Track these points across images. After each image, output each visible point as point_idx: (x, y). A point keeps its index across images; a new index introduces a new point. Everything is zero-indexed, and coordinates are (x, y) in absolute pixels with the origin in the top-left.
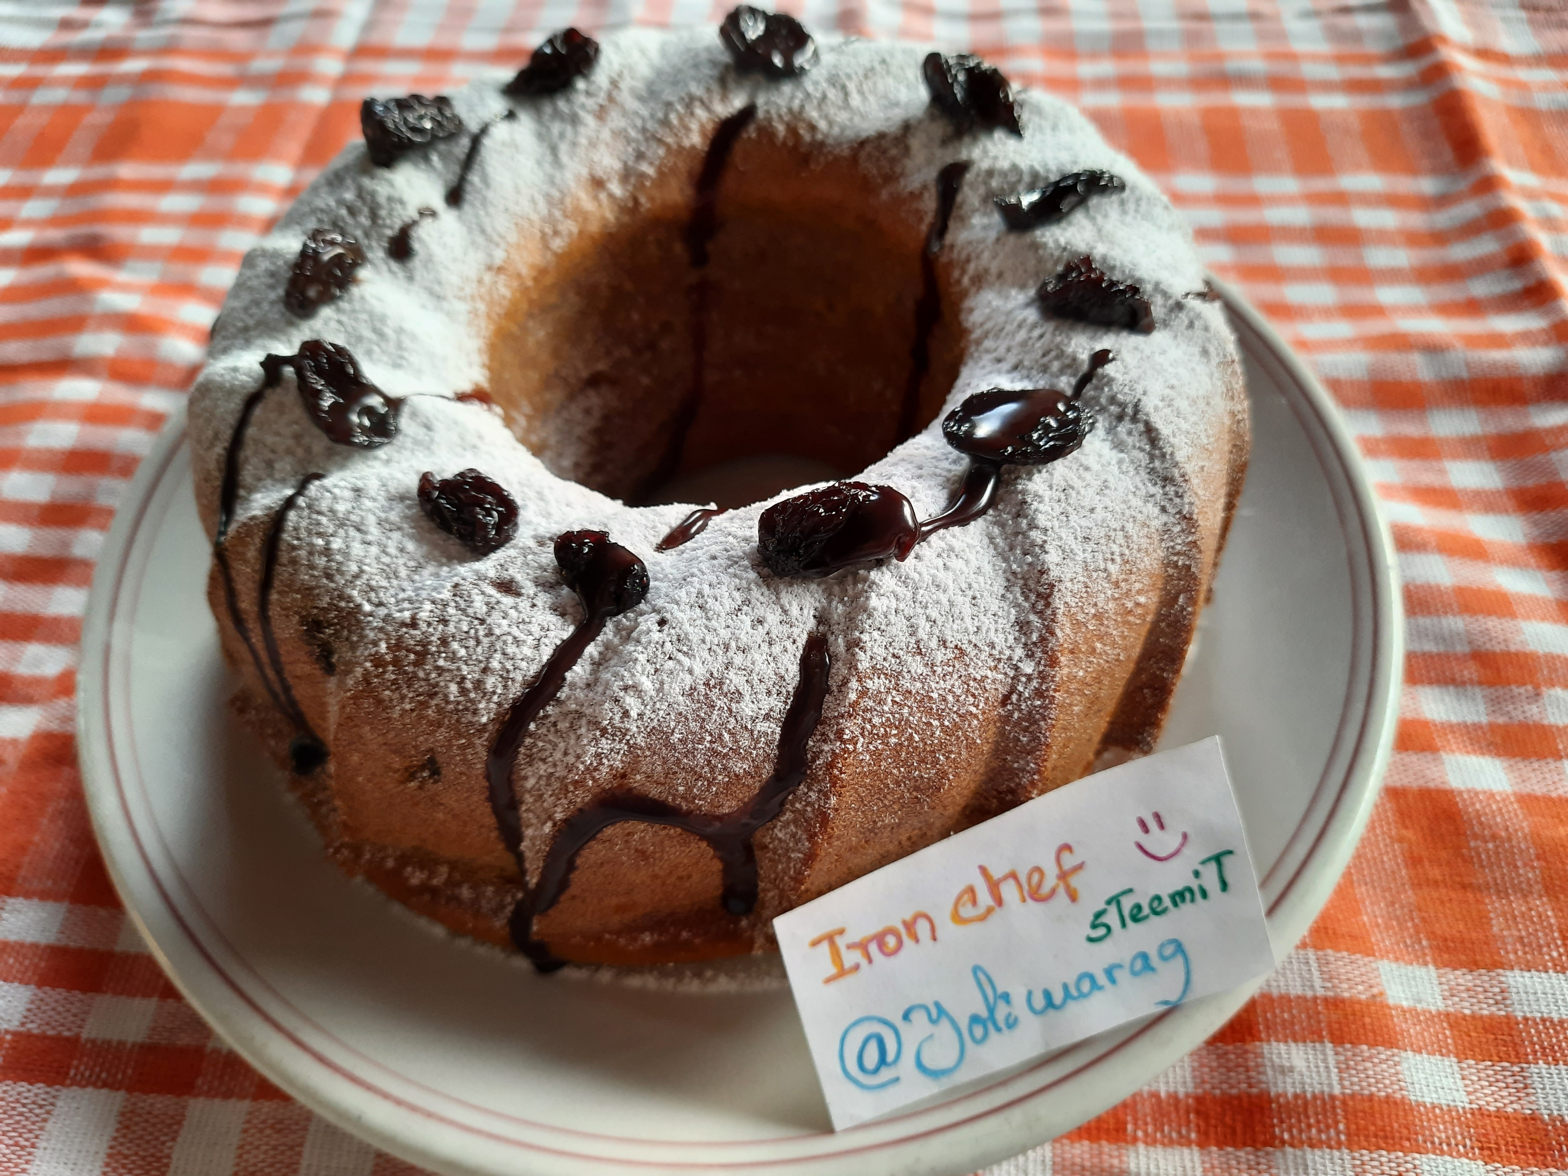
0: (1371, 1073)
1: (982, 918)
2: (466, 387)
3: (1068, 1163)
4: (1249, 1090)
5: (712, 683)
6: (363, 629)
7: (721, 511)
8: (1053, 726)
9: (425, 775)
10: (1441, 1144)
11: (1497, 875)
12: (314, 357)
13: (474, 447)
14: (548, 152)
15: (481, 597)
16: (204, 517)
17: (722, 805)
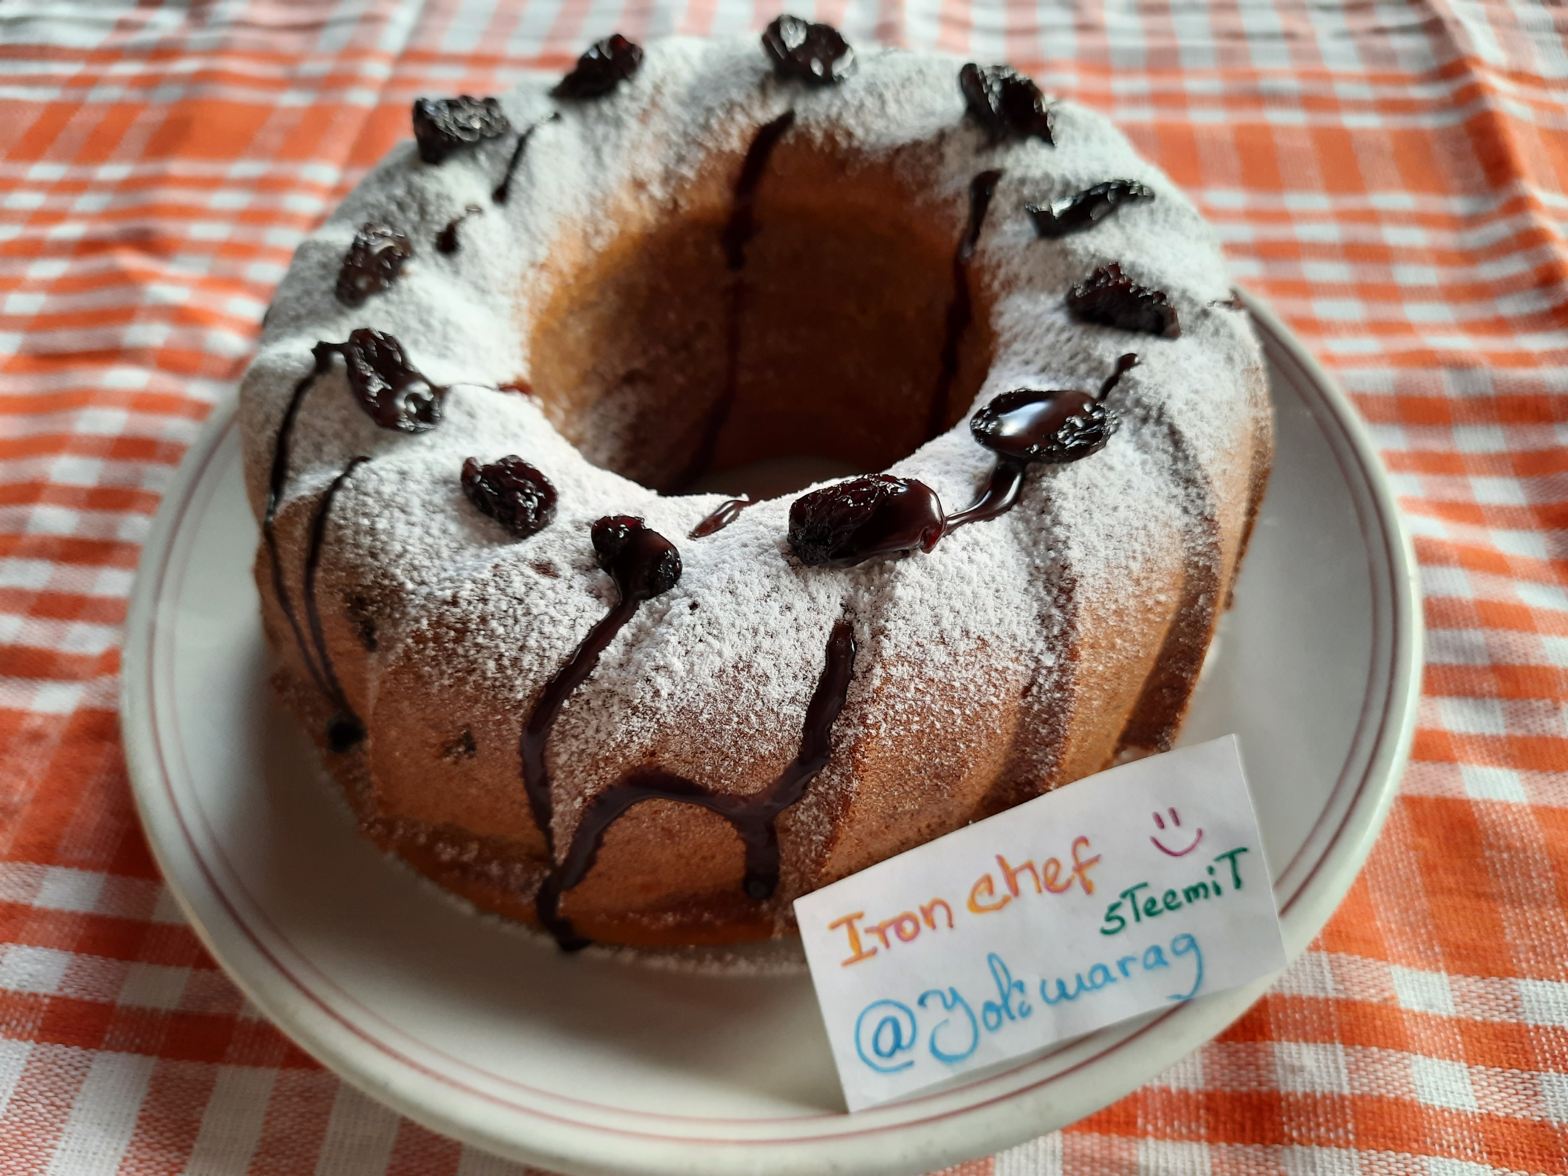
0: (1380, 1074)
1: (999, 907)
2: (508, 378)
3: (1078, 1154)
4: (1259, 1088)
5: (741, 665)
6: (405, 606)
7: (753, 501)
8: (1072, 719)
9: (460, 749)
10: (1449, 1147)
11: (1512, 884)
12: (363, 344)
13: (515, 436)
14: (592, 154)
15: (519, 578)
16: (254, 496)
17: (747, 786)
